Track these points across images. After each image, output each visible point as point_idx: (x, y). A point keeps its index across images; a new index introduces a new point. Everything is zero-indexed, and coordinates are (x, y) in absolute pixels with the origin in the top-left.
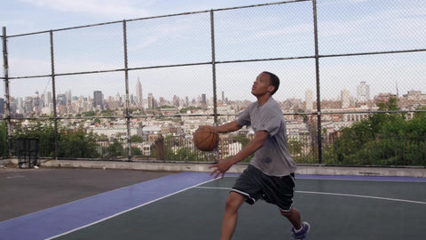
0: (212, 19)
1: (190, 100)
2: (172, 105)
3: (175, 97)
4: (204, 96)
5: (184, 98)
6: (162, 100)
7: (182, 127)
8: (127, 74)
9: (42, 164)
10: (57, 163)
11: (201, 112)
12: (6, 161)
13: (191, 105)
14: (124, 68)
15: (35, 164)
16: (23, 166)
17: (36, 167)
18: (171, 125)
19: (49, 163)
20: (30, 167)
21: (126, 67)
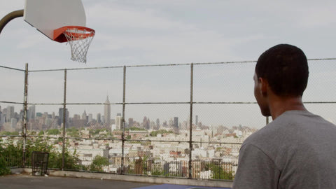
0: (192, 70)
1: (161, 123)
2: (141, 126)
3: (145, 118)
4: (176, 119)
5: (155, 121)
6: (131, 120)
7: (151, 151)
8: (124, 107)
9: (51, 173)
10: (63, 173)
11: (172, 137)
12: (21, 169)
13: (162, 128)
14: (122, 102)
15: (46, 173)
16: (36, 174)
17: (46, 175)
18: (140, 148)
19: (56, 173)
20: (42, 175)
21: (124, 101)
